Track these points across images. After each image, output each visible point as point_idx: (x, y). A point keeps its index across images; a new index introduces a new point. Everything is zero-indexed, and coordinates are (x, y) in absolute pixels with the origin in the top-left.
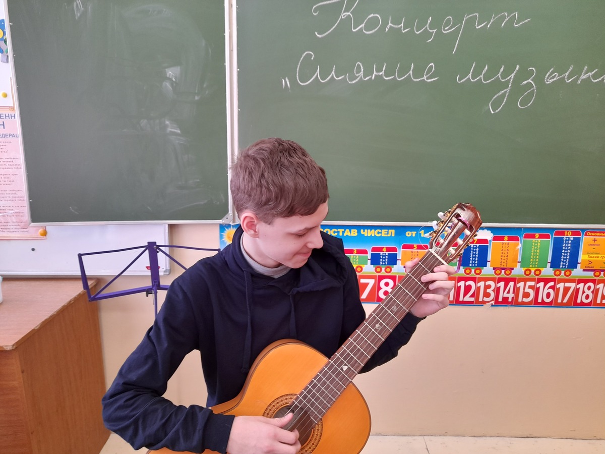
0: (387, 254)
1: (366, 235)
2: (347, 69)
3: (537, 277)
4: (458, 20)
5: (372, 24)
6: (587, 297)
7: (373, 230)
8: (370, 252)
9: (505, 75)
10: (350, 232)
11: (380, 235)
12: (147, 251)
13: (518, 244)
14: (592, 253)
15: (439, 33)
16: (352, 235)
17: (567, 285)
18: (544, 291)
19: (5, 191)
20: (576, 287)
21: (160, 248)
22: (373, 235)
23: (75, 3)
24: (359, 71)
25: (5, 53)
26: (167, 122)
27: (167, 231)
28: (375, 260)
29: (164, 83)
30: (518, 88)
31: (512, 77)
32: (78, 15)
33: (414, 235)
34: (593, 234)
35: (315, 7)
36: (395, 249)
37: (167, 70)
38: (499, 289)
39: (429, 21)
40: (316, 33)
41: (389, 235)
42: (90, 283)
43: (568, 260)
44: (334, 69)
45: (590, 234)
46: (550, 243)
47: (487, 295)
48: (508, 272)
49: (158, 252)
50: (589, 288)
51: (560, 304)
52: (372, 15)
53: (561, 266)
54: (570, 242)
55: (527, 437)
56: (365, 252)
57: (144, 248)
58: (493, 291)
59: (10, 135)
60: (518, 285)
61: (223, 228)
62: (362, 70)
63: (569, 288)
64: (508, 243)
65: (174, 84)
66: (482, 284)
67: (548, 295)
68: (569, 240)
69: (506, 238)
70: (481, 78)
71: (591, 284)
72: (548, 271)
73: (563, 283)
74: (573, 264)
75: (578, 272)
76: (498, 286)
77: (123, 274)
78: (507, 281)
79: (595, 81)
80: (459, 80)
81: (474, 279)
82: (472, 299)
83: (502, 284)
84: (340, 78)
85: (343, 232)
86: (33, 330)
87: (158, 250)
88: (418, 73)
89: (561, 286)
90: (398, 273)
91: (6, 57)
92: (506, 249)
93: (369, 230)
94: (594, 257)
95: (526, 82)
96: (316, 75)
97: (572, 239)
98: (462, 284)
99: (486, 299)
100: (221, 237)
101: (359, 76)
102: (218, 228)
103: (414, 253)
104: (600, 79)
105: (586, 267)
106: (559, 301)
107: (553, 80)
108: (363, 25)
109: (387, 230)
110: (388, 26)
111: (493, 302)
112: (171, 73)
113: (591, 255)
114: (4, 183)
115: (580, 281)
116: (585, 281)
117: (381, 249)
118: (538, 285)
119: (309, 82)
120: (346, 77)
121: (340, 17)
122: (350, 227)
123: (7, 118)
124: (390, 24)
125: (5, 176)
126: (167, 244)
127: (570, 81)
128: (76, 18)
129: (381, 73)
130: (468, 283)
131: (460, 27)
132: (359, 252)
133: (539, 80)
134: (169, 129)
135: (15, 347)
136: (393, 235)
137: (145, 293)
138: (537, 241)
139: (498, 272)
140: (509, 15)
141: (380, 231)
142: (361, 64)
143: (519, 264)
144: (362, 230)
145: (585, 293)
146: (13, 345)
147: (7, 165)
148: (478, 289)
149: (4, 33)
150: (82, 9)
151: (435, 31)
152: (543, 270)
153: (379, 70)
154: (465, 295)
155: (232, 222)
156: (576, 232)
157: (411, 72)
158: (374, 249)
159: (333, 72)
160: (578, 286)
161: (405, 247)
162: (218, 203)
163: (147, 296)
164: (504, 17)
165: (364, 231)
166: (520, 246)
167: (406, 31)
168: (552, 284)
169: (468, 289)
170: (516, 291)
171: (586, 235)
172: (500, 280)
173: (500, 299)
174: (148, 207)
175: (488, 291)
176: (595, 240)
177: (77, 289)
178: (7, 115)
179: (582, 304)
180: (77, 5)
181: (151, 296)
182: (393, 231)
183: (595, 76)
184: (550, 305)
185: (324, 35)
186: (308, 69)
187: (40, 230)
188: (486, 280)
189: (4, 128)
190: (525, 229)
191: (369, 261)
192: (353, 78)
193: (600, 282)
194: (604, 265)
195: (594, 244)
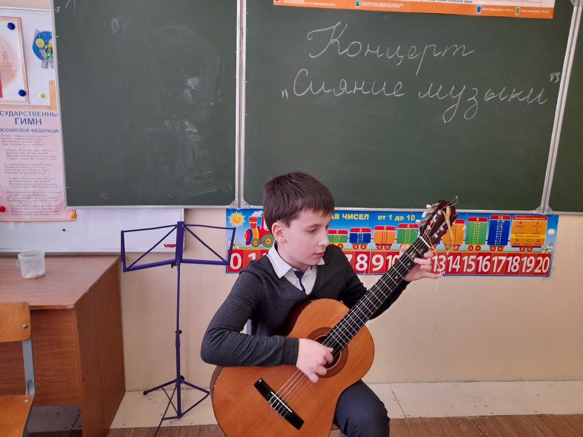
0: (362, 234)
1: (346, 219)
2: (334, 84)
3: (477, 252)
4: (420, 50)
5: (354, 49)
6: (515, 268)
7: (352, 215)
8: (349, 233)
9: (455, 93)
11: (357, 218)
12: (176, 229)
13: (463, 226)
14: (518, 233)
15: (406, 58)
16: (335, 218)
17: (500, 258)
18: (483, 262)
19: (39, 179)
20: (506, 259)
22: (352, 219)
23: (112, 22)
24: (343, 86)
25: (45, 60)
26: (186, 123)
27: (184, 213)
28: (353, 239)
29: (185, 90)
30: (464, 104)
31: (460, 95)
32: (115, 31)
33: (384, 219)
34: (519, 218)
35: (309, 33)
36: (369, 230)
37: (188, 80)
38: (449, 261)
39: (398, 49)
40: (310, 54)
41: (365, 219)
43: (500, 239)
44: (324, 83)
45: (517, 218)
46: (487, 224)
47: (439, 266)
48: (456, 248)
49: (185, 230)
51: (494, 273)
52: (355, 42)
53: (496, 243)
54: (502, 224)
55: (470, 382)
56: (346, 232)
58: (445, 263)
59: (47, 130)
60: (464, 259)
61: (229, 212)
62: (346, 85)
63: (501, 261)
64: (456, 225)
65: (194, 92)
66: (435, 258)
67: (486, 266)
68: (501, 223)
70: (437, 95)
71: (518, 258)
72: (485, 248)
73: (497, 257)
74: (505, 242)
75: (508, 248)
76: (448, 259)
77: (151, 251)
78: (455, 255)
79: (521, 100)
80: (421, 96)
83: (451, 258)
84: (328, 91)
86: (85, 294)
88: (390, 89)
89: (495, 259)
90: (371, 250)
91: (46, 63)
92: (455, 229)
93: (349, 215)
94: (520, 236)
95: (470, 99)
96: (309, 88)
97: (504, 222)
99: (439, 270)
100: (228, 220)
101: (342, 91)
102: (225, 213)
103: (383, 234)
104: (524, 99)
105: (514, 244)
106: (494, 271)
107: (490, 98)
108: (347, 50)
109: (363, 215)
110: (367, 51)
111: (444, 272)
112: (191, 82)
113: (518, 235)
114: (39, 172)
115: (509, 255)
116: (513, 255)
117: (358, 230)
118: (478, 259)
119: (303, 94)
120: (333, 90)
121: (329, 43)
123: (44, 115)
125: (40, 166)
127: (503, 99)
128: (113, 33)
129: (360, 89)
131: (422, 55)
132: (340, 232)
133: (480, 98)
134: (188, 129)
136: (368, 219)
137: (170, 265)
138: (478, 224)
139: (448, 248)
140: (458, 47)
141: (357, 215)
142: (345, 81)
143: (464, 242)
144: (343, 215)
145: (514, 264)
146: (74, 305)
147: (42, 156)
150: (118, 26)
151: (403, 56)
152: (482, 246)
153: (359, 86)
155: (237, 207)
156: (506, 217)
157: (384, 88)
159: (323, 87)
160: (508, 259)
161: (377, 228)
162: (227, 191)
163: (172, 267)
164: (455, 48)
165: (345, 215)
166: (465, 227)
167: (380, 55)
168: (488, 257)
170: (462, 263)
171: (514, 219)
172: (450, 254)
173: (450, 270)
174: (168, 194)
175: (441, 263)
176: (520, 223)
178: (44, 113)
179: (511, 274)
180: (114, 23)
181: (175, 267)
182: (368, 215)
183: (521, 96)
184: (487, 274)
185: (316, 56)
186: (303, 83)
187: (70, 214)
188: (439, 254)
189: (41, 124)
190: (469, 214)
191: (348, 240)
192: (339, 91)
193: (525, 255)
194: (527, 242)
195: (519, 225)
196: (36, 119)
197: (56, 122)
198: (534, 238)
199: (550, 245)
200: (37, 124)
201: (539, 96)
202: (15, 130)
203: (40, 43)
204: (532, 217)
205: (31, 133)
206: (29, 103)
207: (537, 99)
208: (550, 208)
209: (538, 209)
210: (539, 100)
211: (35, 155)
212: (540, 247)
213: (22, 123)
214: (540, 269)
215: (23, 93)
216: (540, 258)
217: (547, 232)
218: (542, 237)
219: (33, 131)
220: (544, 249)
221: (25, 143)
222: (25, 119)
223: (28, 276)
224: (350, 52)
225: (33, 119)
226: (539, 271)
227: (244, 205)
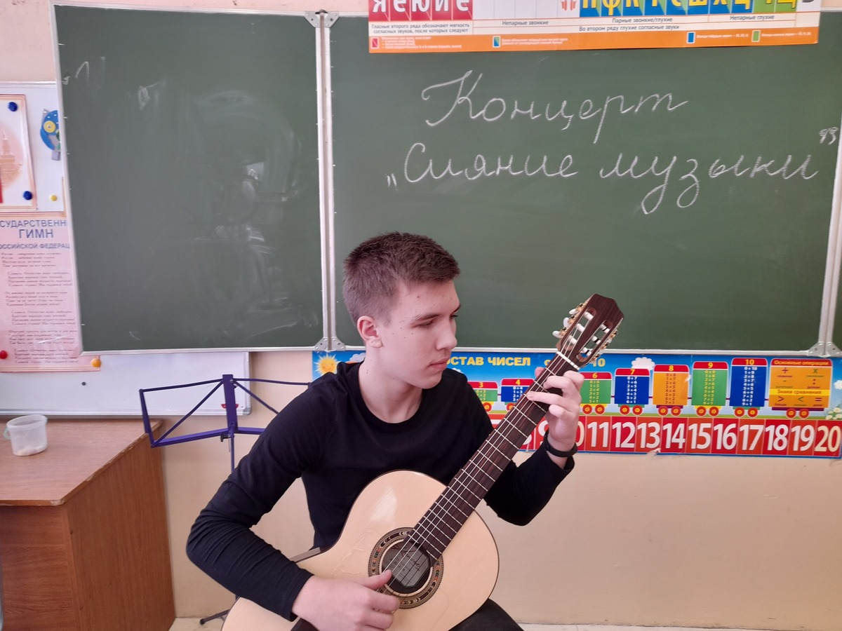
0: (521, 388)
1: (494, 364)
2: (465, 163)
3: (713, 417)
4: (599, 104)
5: (494, 110)
6: (780, 443)
7: (503, 358)
8: (500, 386)
9: (658, 169)
10: (475, 360)
11: (512, 364)
12: (222, 385)
13: (687, 376)
14: (783, 387)
15: (576, 118)
16: (477, 364)
17: (753, 427)
18: (724, 434)
19: (51, 312)
20: (764, 430)
21: (239, 382)
22: (503, 364)
23: (140, 92)
24: (480, 165)
25: (56, 149)
26: (248, 229)
27: (247, 360)
28: (507, 396)
29: (245, 182)
30: (676, 185)
31: (669, 171)
32: (143, 104)
34: (783, 363)
35: (424, 91)
37: (248, 167)
38: (665, 432)
39: (564, 106)
40: (427, 121)
41: (524, 364)
42: (153, 425)
43: (752, 396)
44: (450, 163)
45: (779, 363)
46: (727, 373)
47: (651, 440)
48: (676, 411)
49: (235, 387)
50: (782, 431)
51: (745, 452)
52: (494, 100)
53: (744, 404)
54: (753, 372)
55: (713, 628)
56: (494, 385)
57: (218, 383)
58: (659, 434)
59: (59, 245)
60: (690, 428)
61: (316, 355)
62: (484, 164)
63: (755, 432)
64: (675, 375)
65: (257, 184)
66: (643, 426)
67: (730, 441)
68: (751, 370)
69: (671, 368)
70: (630, 172)
71: (784, 427)
72: (727, 410)
73: (747, 426)
74: (759, 401)
75: (765, 411)
76: (664, 429)
77: (193, 414)
78: (675, 423)
79: (772, 174)
80: (603, 175)
81: (632, 420)
82: (632, 446)
83: (669, 427)
84: (457, 174)
85: (466, 361)
86: (85, 482)
87: (235, 385)
88: (553, 167)
89: (745, 428)
91: (57, 154)
92: (672, 381)
93: (498, 358)
94: (785, 392)
95: (686, 176)
96: (428, 170)
97: (756, 369)
98: (618, 426)
99: (649, 446)
100: (314, 367)
101: (480, 171)
102: (311, 356)
104: (778, 172)
105: (776, 404)
106: (745, 448)
107: (719, 173)
108: (483, 112)
109: (520, 358)
110: (514, 112)
111: (659, 450)
112: (252, 170)
114: (51, 302)
115: (769, 423)
116: (776, 423)
117: (514, 382)
118: (716, 428)
119: (420, 179)
120: (464, 172)
121: (456, 103)
122: (475, 355)
123: (57, 224)
124: (517, 110)
125: (52, 295)
126: (248, 377)
127: (741, 174)
128: (141, 108)
129: (507, 168)
130: (625, 425)
131: (602, 112)
132: (487, 385)
133: (702, 174)
134: (251, 237)
135: (63, 502)
136: (529, 364)
137: (219, 437)
138: (711, 373)
139: (663, 411)
140: (660, 98)
141: (512, 359)
142: (482, 157)
143: (689, 401)
144: (489, 358)
145: (777, 437)
146: (62, 500)
147: (55, 281)
148: (639, 432)
149: (57, 127)
150: (148, 98)
151: (571, 116)
152: (721, 408)
153: (505, 163)
154: (622, 440)
155: (327, 348)
156: (760, 361)
157: (544, 166)
158: (505, 382)
159: (449, 168)
160: (767, 429)
162: (310, 325)
163: (222, 441)
164: (655, 100)
165: (492, 360)
166: (689, 378)
167: (536, 117)
168: (733, 426)
169: (626, 432)
170: (688, 435)
171: (773, 364)
172: (666, 421)
173: (668, 446)
174: (225, 332)
175: (652, 435)
176: (785, 370)
177: (138, 431)
178: (56, 221)
179: (774, 453)
180: (142, 93)
181: (227, 441)
182: (529, 359)
183: (772, 169)
184: (731, 453)
185: (437, 123)
186: (418, 163)
187: (93, 360)
188: (648, 420)
189: (52, 237)
190: (695, 356)
191: (499, 397)
192: (473, 173)
193: (796, 423)
194: (800, 403)
195: (784, 375)
196: (46, 230)
197: (66, 234)
198: (809, 395)
199: (838, 407)
200: (47, 237)
201: (804, 167)
202: (18, 246)
203: (50, 126)
204: (806, 361)
205: (39, 250)
206: (37, 209)
207: (800, 172)
208: (835, 347)
209: (813, 348)
210: (803, 174)
211: (45, 279)
212: (822, 410)
213: (28, 236)
214: (823, 446)
215: (28, 196)
216: (824, 428)
217: (833, 386)
218: (824, 393)
219: (42, 246)
220: (831, 412)
221: (32, 264)
222: (32, 231)
223: (20, 453)
224: (489, 115)
225: (42, 230)
226: (824, 449)
227: (337, 346)
